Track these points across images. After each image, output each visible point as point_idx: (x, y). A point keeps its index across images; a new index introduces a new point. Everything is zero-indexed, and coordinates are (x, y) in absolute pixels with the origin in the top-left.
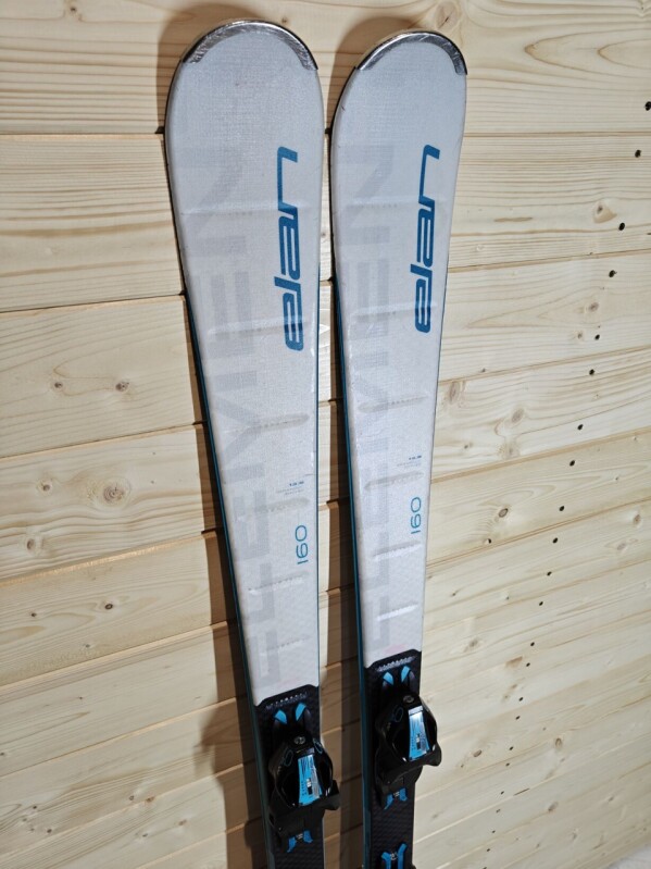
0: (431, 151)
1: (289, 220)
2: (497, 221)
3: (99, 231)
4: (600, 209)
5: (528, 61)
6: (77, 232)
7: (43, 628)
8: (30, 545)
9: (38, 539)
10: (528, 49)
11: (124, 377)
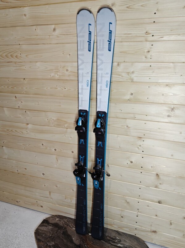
0: (110, 23)
1: (90, 33)
2: (125, 34)
3: (69, 34)
4: (147, 32)
5: (128, 9)
6: (67, 35)
7: (57, 89)
8: (58, 75)
9: (59, 74)
10: (127, 7)
11: (70, 54)
